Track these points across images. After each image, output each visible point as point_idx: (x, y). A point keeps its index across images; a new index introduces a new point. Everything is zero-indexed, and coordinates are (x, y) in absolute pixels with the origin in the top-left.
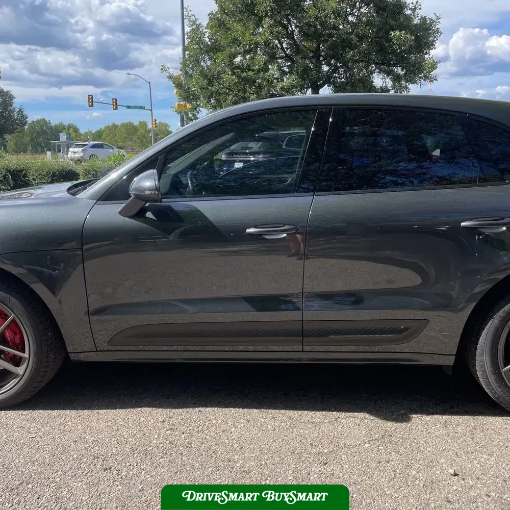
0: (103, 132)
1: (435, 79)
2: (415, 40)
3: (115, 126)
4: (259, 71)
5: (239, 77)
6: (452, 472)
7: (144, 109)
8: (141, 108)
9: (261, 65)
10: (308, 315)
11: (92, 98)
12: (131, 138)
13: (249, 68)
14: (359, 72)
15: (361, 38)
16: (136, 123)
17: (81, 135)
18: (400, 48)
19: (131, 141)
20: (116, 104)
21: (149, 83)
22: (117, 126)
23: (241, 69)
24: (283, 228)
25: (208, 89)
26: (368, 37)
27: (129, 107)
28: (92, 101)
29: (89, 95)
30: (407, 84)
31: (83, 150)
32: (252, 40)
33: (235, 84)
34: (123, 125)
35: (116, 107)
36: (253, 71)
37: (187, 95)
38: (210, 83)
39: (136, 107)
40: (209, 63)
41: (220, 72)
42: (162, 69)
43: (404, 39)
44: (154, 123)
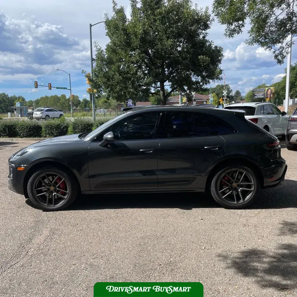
0: (40, 101)
1: (221, 79)
2: (211, 60)
3: (47, 97)
4: (133, 74)
5: (123, 77)
6: (201, 218)
7: (66, 89)
8: (64, 88)
9: (134, 72)
10: (159, 177)
11: (37, 83)
12: (57, 104)
13: (128, 73)
14: (184, 73)
15: (184, 59)
16: (59, 96)
17: (26, 102)
18: (203, 64)
19: (56, 106)
20: (51, 86)
21: (69, 75)
22: (48, 97)
23: (124, 73)
24: (152, 149)
25: (107, 83)
26: (187, 59)
27: (58, 88)
28: (37, 85)
29: (35, 82)
30: (209, 80)
31: (41, 113)
32: (130, 60)
33: (121, 80)
34: (52, 97)
35: (51, 88)
36: (130, 74)
37: (95, 85)
38: (108, 80)
39: (62, 88)
40: (107, 70)
41: (113, 75)
42: (82, 72)
43: (205, 60)
44: (72, 97)
